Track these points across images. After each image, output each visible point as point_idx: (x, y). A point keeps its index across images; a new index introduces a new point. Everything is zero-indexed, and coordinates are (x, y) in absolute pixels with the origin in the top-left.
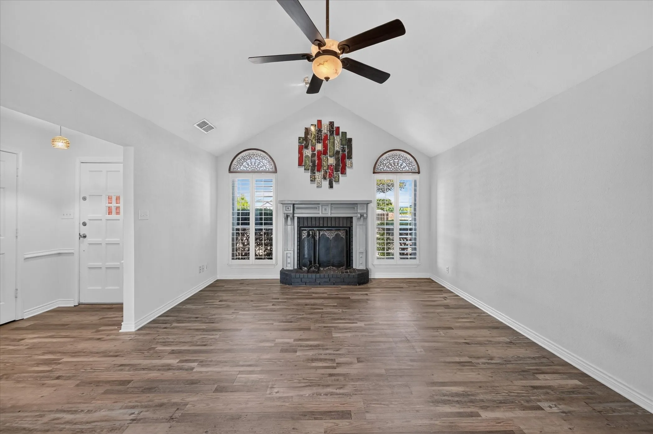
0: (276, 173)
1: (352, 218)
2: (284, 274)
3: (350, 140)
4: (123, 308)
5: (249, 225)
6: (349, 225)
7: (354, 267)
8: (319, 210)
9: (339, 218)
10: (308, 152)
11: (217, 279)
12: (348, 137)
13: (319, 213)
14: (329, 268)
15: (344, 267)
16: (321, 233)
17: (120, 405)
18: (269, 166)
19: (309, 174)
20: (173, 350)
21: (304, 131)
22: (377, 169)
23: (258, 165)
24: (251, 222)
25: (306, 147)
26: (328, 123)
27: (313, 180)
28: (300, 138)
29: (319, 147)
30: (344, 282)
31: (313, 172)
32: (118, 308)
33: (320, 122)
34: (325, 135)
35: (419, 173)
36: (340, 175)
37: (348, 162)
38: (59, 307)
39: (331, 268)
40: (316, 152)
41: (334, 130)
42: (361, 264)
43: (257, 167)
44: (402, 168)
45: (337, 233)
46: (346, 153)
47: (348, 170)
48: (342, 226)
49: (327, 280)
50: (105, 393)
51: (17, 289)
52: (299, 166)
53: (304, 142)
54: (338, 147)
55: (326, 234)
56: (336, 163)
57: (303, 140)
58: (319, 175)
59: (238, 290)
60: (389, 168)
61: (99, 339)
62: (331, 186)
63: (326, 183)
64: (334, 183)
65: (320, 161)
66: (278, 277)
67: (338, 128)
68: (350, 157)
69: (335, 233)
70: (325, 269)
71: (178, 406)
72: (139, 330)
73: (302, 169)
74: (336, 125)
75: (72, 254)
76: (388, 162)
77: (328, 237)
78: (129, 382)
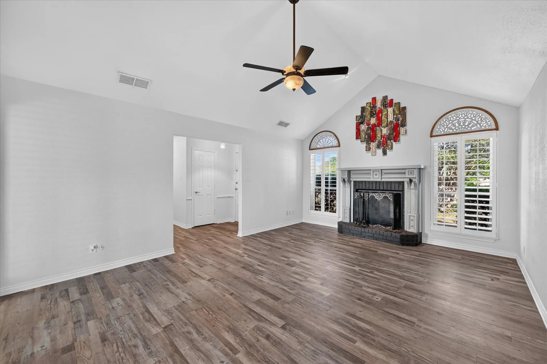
0: (340, 147)
1: (404, 182)
2: (341, 224)
3: (404, 108)
4: (238, 224)
5: (321, 186)
6: (400, 189)
7: (405, 229)
8: (370, 175)
9: (391, 182)
10: (363, 127)
11: (302, 222)
12: (402, 106)
13: (370, 178)
14: (377, 226)
15: (392, 227)
16: (370, 195)
17: (213, 259)
18: (335, 143)
19: (364, 145)
20: (246, 248)
21: (361, 110)
22: (435, 132)
23: (327, 142)
24: (322, 184)
25: (362, 123)
26: (382, 98)
27: (368, 149)
28: (357, 116)
29: (373, 121)
30: (386, 239)
31: (368, 144)
32: (236, 224)
33: (374, 99)
34: (379, 110)
35: (497, 129)
36: (394, 143)
37: (402, 130)
38: (229, 222)
39: (379, 226)
40: (371, 126)
41: (387, 103)
42: (412, 226)
43: (326, 144)
44: (470, 128)
45: (385, 195)
46: (400, 122)
47: (402, 138)
48: (393, 189)
49: (371, 235)
50: (213, 254)
51: (215, 210)
52: (356, 139)
53: (361, 120)
54: (391, 118)
55: (375, 196)
56: (389, 132)
57: (360, 117)
58: (373, 145)
59: (305, 230)
60: (451, 129)
61: (229, 236)
62: (385, 153)
63: (380, 151)
64: (388, 151)
65: (374, 132)
66: (336, 226)
67: (392, 100)
68: (404, 125)
69: (383, 196)
70: (374, 226)
71: (225, 266)
72: (243, 237)
73: (359, 141)
74: (389, 98)
75: (233, 197)
76: (451, 123)
77: (377, 198)
78: (221, 253)
